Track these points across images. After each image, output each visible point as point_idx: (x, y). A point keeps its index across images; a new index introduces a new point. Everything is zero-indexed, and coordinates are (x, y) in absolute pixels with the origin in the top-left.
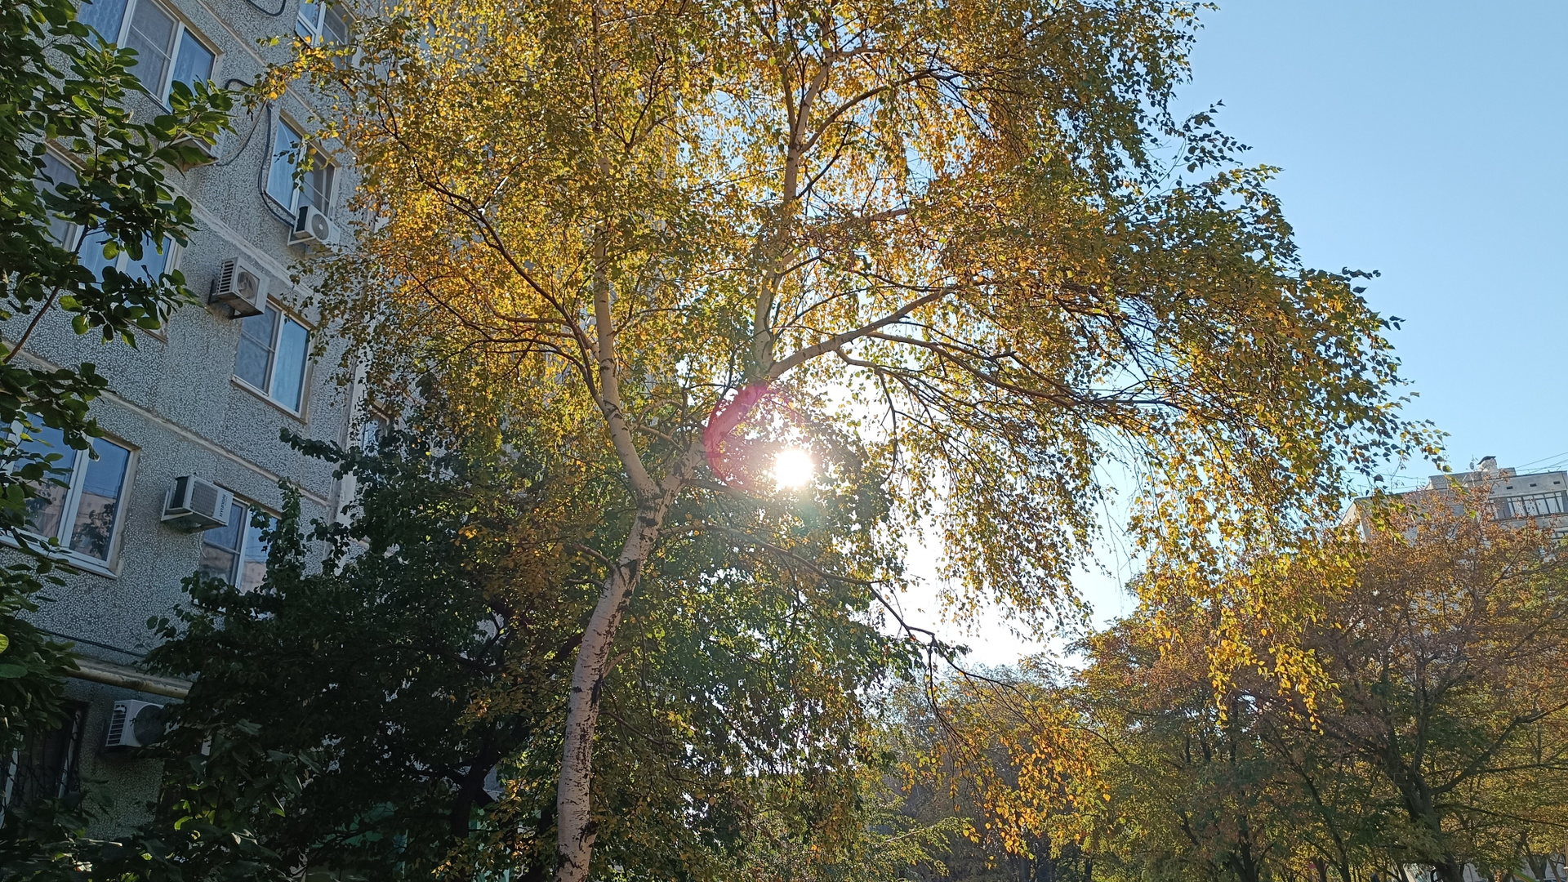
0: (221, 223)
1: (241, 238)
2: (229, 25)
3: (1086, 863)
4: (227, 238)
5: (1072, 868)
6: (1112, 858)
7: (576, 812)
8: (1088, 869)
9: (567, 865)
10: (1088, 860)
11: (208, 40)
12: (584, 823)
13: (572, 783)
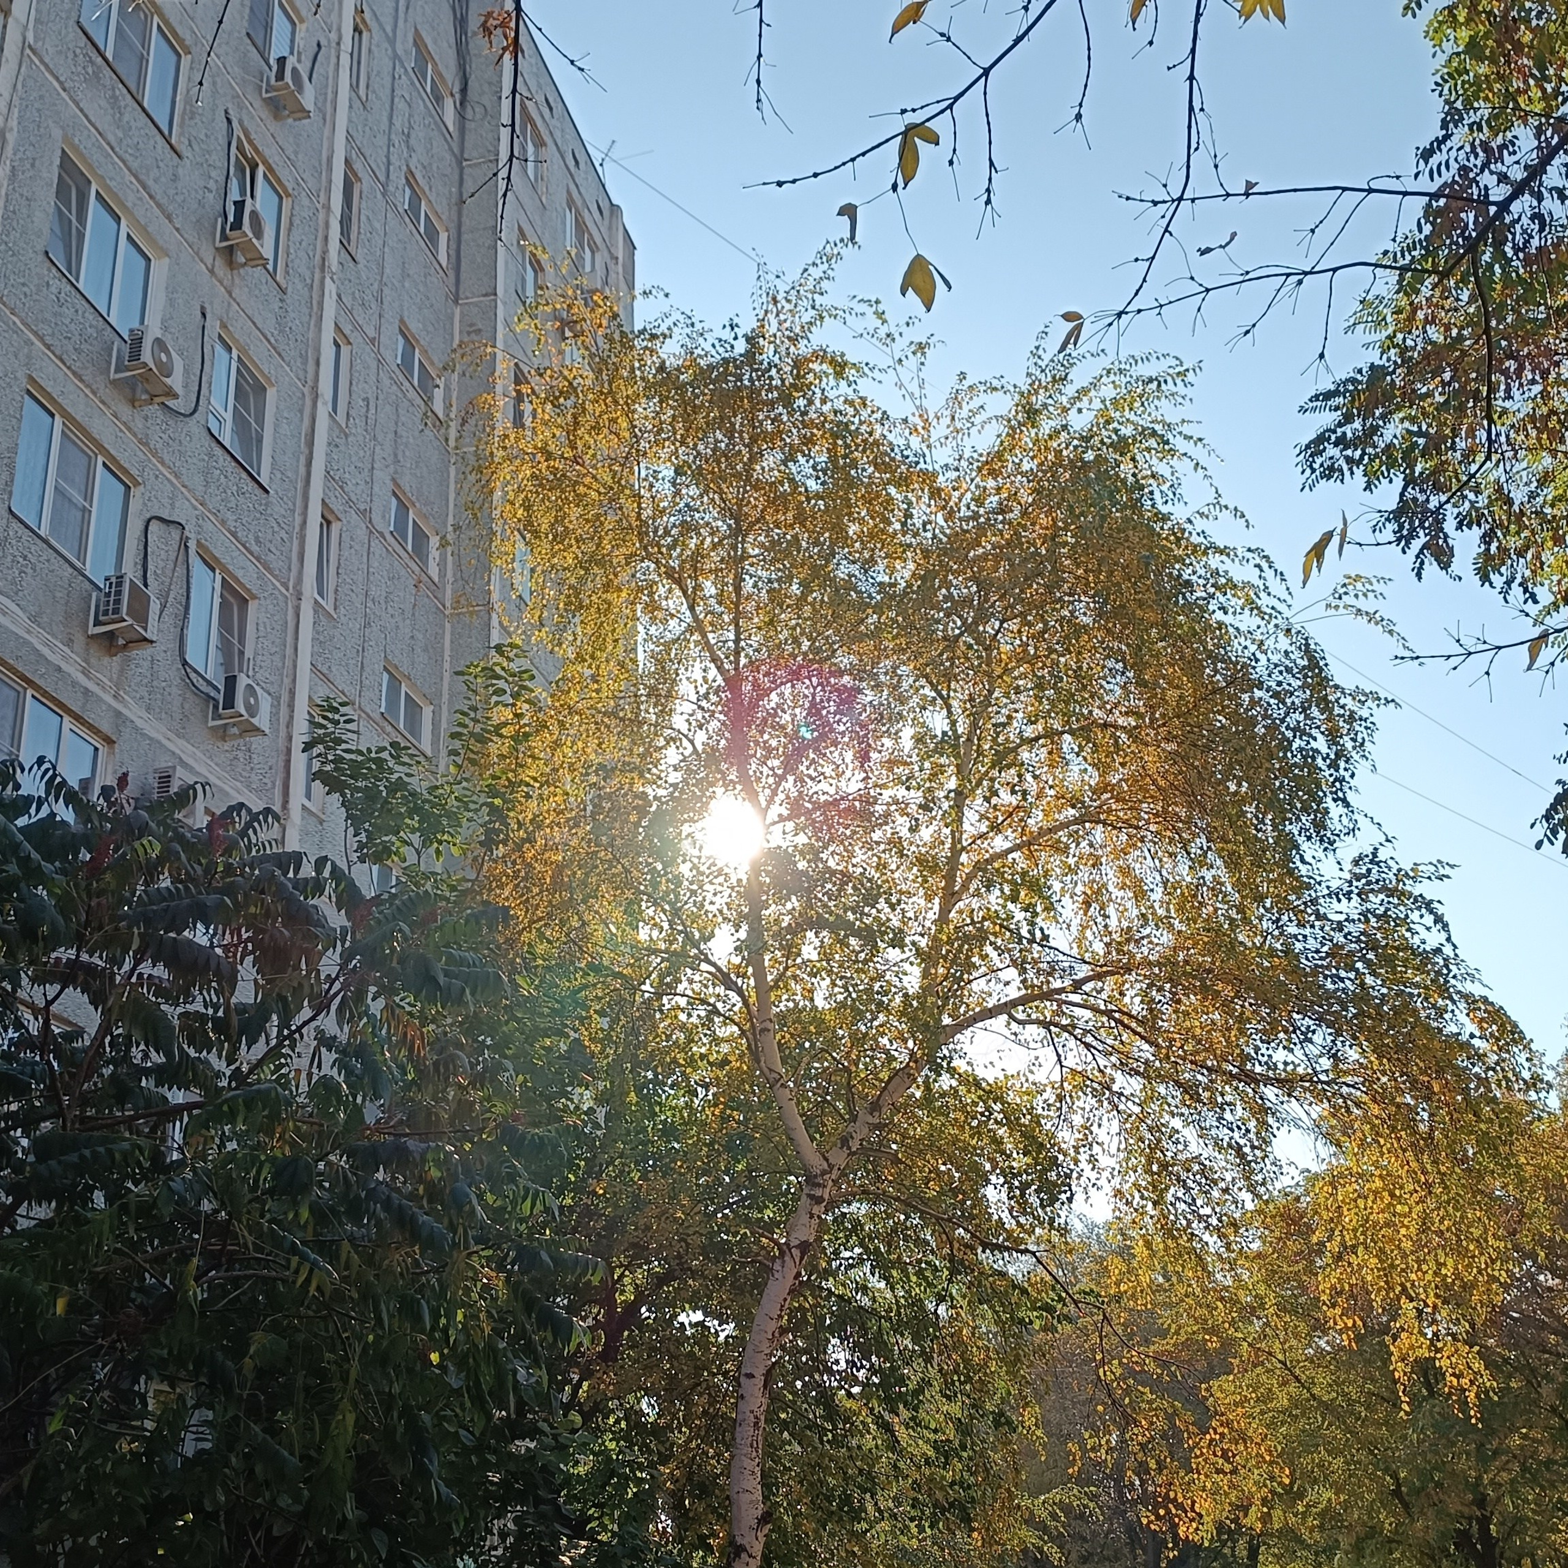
0: (145, 715)
1: (164, 730)
2: (146, 444)
3: (1250, 1543)
4: (153, 734)
5: (1226, 1551)
6: (1289, 1535)
7: (751, 1502)
8: (1253, 1553)
9: (744, 1555)
10: (1252, 1538)
11: (126, 471)
12: (760, 1512)
13: (747, 1472)
